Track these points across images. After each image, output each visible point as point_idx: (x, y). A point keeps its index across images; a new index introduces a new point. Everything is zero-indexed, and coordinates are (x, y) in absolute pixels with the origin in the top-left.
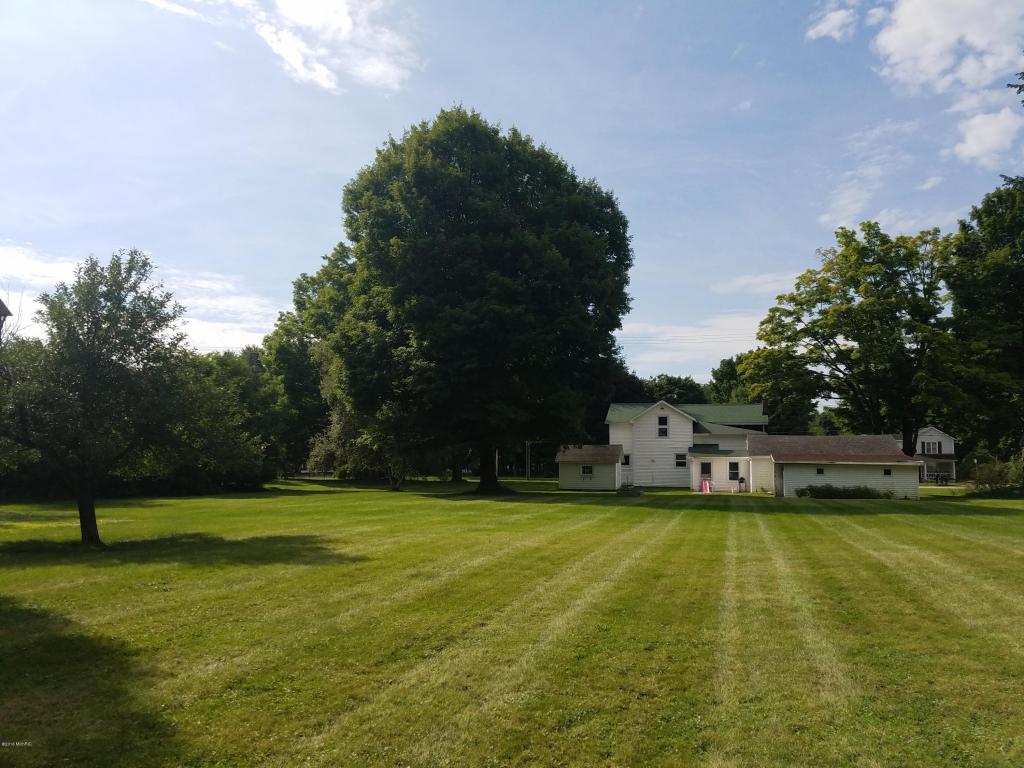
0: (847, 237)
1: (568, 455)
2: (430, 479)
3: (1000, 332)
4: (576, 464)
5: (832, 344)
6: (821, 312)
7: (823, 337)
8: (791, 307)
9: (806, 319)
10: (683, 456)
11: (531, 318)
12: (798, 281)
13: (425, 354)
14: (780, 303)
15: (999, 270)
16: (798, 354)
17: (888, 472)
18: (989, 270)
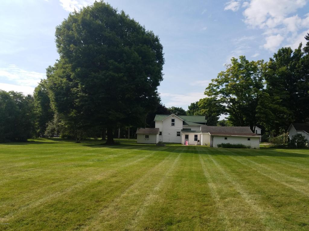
0: (235, 61)
1: (140, 131)
2: (92, 138)
3: (283, 94)
4: (143, 134)
5: (229, 96)
6: (226, 85)
7: (226, 94)
8: (215, 83)
9: (221, 88)
10: (179, 133)
11: (125, 78)
12: (218, 75)
13: (84, 91)
14: (212, 82)
15: (283, 74)
16: (217, 99)
17: (249, 139)
18: (280, 73)
